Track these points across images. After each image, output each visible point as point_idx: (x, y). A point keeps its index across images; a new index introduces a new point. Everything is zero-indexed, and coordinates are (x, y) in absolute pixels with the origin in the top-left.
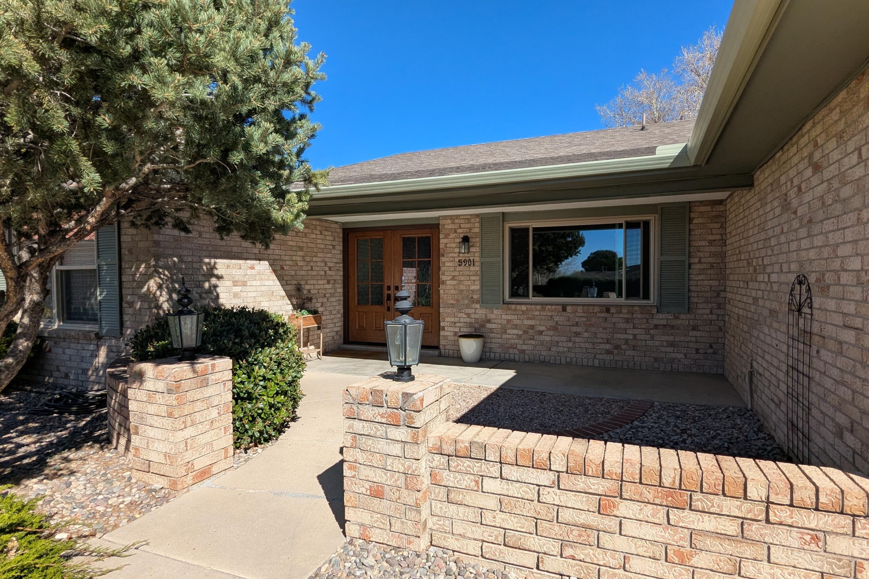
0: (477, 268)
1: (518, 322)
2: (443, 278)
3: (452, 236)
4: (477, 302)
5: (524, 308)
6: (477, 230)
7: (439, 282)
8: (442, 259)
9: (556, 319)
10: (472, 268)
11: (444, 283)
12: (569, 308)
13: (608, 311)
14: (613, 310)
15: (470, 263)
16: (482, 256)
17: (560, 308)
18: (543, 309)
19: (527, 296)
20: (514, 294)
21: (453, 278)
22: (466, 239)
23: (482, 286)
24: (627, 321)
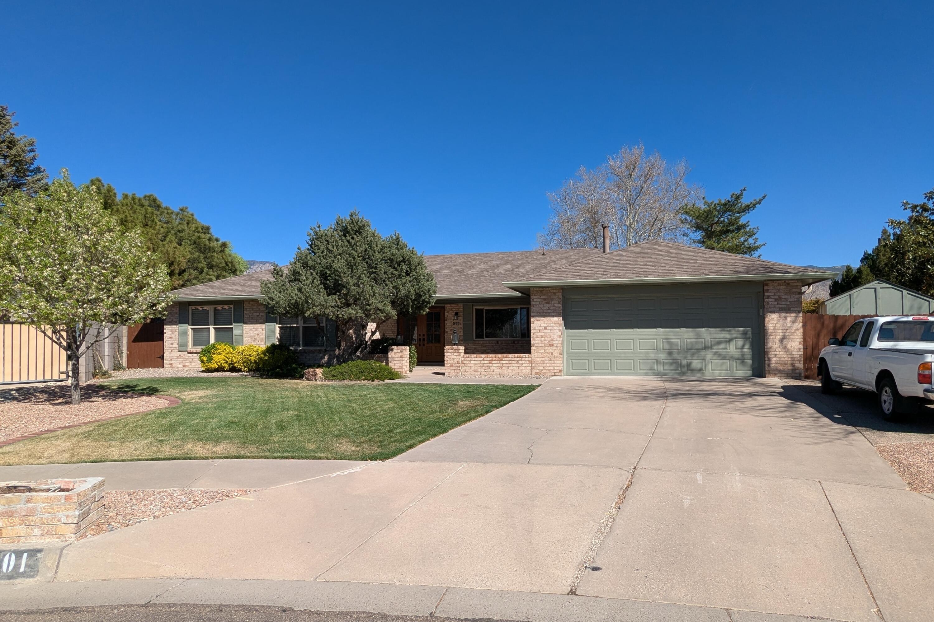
0: (462, 326)
1: (480, 349)
2: (446, 330)
3: (451, 312)
4: (462, 341)
5: (482, 342)
6: (462, 310)
7: (444, 332)
8: (446, 322)
9: (495, 347)
10: (459, 326)
11: (447, 332)
12: (499, 342)
13: (514, 343)
14: (516, 342)
15: (458, 323)
16: (464, 321)
17: (496, 342)
18: (489, 343)
19: (483, 338)
20: (477, 337)
21: (451, 331)
22: (457, 314)
23: (464, 333)
24: (521, 346)
